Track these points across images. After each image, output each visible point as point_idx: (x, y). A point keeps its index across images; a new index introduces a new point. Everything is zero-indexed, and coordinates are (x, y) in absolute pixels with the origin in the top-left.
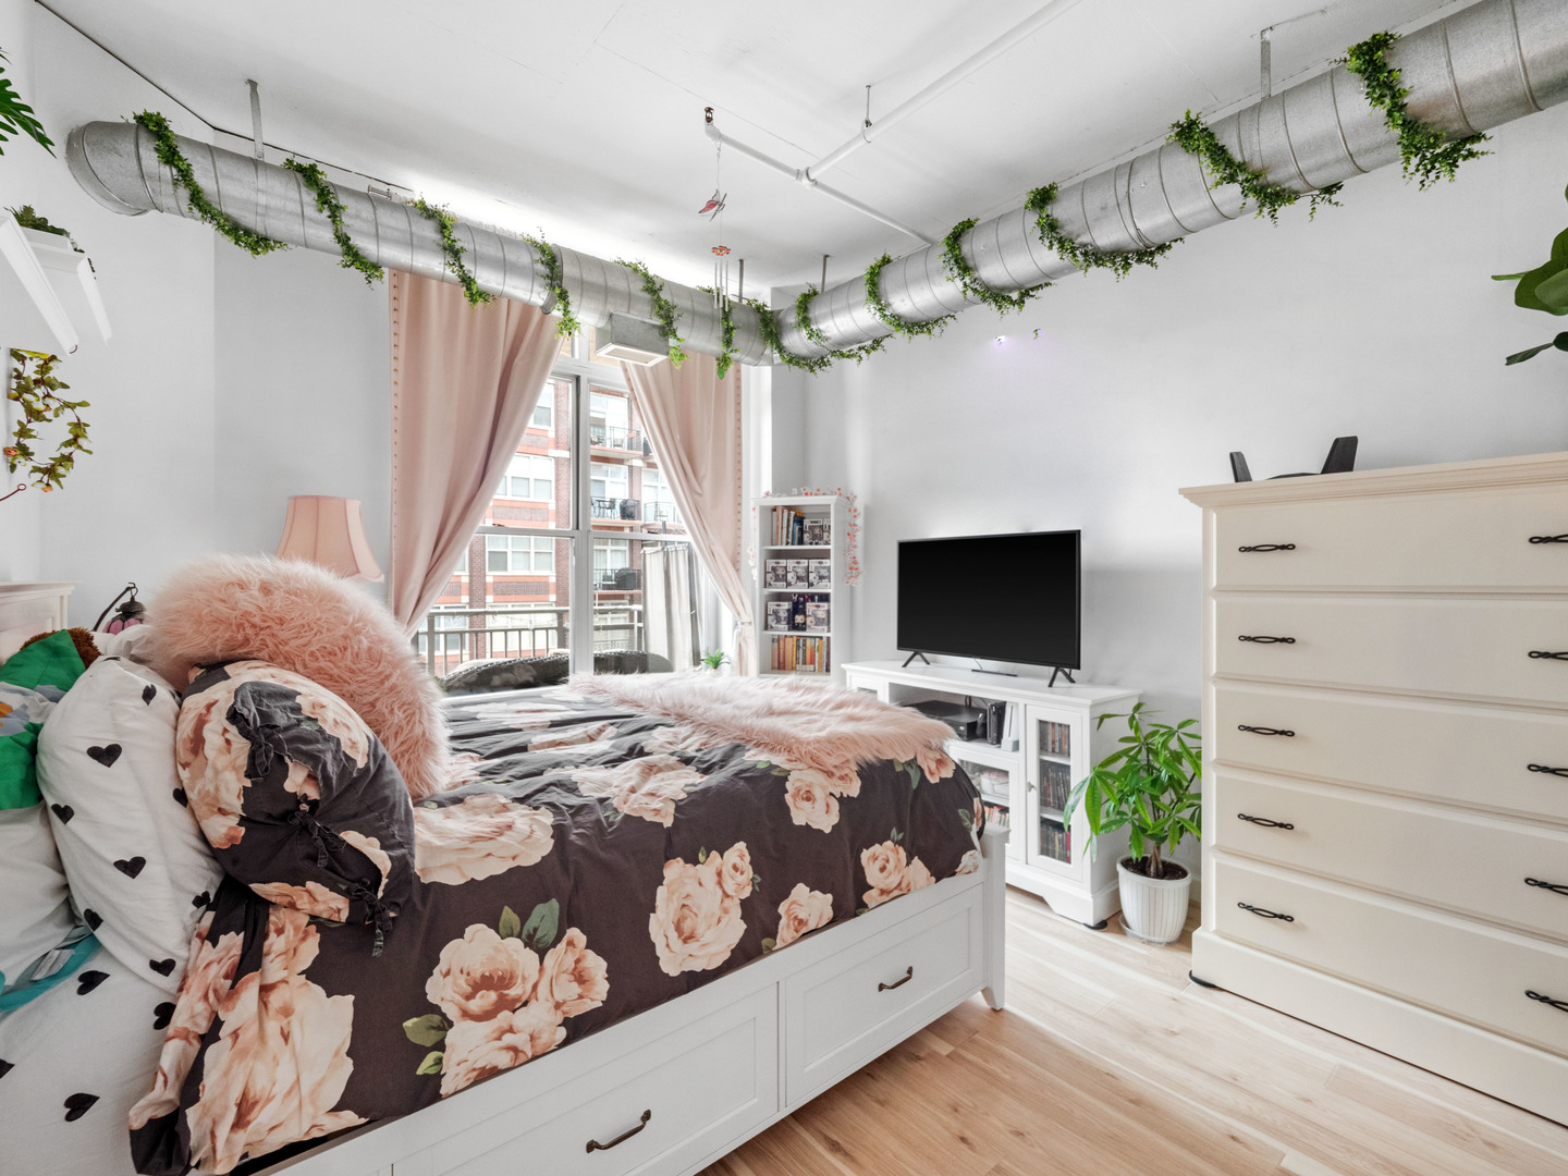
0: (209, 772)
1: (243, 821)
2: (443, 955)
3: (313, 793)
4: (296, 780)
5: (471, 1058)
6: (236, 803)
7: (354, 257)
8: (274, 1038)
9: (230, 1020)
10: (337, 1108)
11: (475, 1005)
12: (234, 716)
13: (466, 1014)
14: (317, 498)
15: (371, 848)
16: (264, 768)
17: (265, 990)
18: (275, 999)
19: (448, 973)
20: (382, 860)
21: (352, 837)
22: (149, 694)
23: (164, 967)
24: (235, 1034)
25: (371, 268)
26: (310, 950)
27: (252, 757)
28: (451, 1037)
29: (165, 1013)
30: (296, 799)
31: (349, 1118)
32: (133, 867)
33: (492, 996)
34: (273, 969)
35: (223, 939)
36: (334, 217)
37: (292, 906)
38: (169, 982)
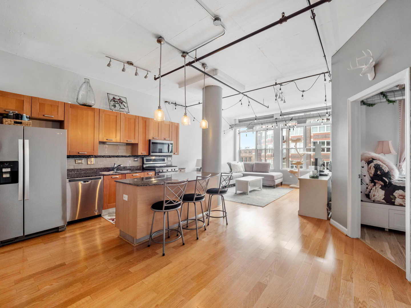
0: (371, 171)
1: (373, 175)
2: (396, 191)
3: (380, 174)
4: (379, 173)
5: (399, 202)
6: (373, 174)
7: (389, 101)
8: (377, 192)
9: (373, 189)
10: (383, 199)
11: (400, 197)
12: (374, 167)
13: (398, 197)
14: (383, 141)
15: (386, 180)
16: (376, 171)
17: (376, 188)
18: (377, 189)
19: (396, 193)
20: (387, 181)
21: (384, 178)
22: (366, 163)
23: (367, 184)
24: (373, 190)
25: (393, 102)
26: (380, 186)
27: (375, 170)
28: (396, 199)
29: (367, 188)
30: (378, 174)
31: (384, 201)
32: (365, 176)
33: (402, 197)
34: (377, 187)
35: (372, 183)
36: (386, 98)
37: (378, 183)
38: (367, 186)
